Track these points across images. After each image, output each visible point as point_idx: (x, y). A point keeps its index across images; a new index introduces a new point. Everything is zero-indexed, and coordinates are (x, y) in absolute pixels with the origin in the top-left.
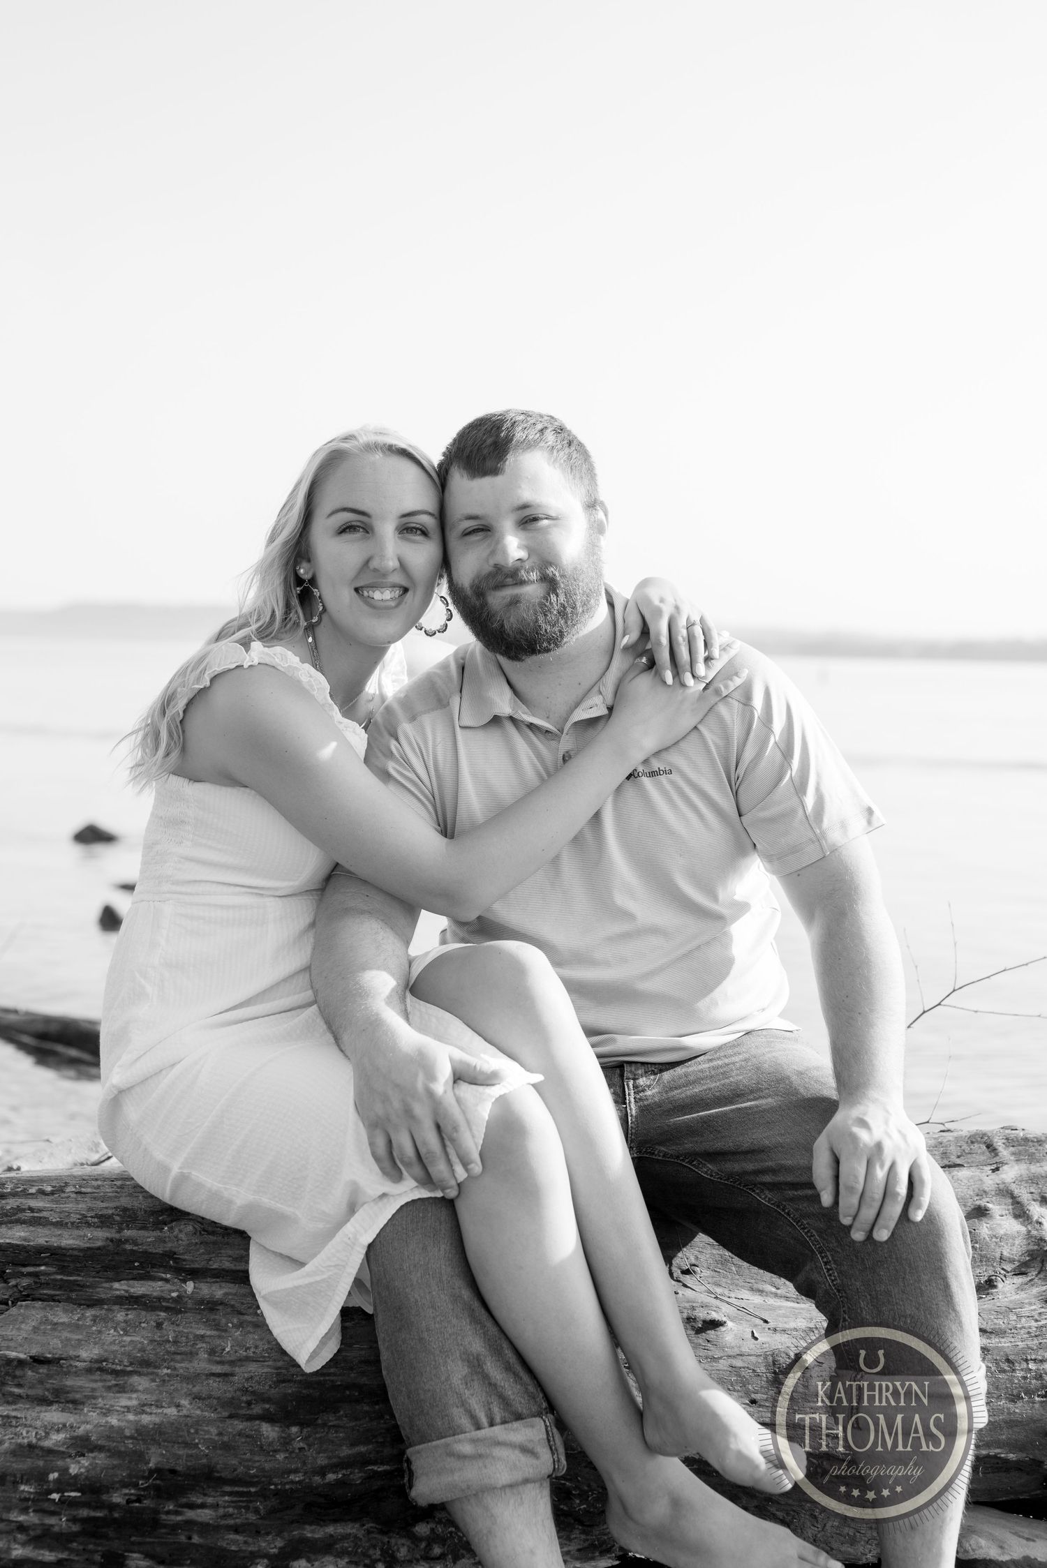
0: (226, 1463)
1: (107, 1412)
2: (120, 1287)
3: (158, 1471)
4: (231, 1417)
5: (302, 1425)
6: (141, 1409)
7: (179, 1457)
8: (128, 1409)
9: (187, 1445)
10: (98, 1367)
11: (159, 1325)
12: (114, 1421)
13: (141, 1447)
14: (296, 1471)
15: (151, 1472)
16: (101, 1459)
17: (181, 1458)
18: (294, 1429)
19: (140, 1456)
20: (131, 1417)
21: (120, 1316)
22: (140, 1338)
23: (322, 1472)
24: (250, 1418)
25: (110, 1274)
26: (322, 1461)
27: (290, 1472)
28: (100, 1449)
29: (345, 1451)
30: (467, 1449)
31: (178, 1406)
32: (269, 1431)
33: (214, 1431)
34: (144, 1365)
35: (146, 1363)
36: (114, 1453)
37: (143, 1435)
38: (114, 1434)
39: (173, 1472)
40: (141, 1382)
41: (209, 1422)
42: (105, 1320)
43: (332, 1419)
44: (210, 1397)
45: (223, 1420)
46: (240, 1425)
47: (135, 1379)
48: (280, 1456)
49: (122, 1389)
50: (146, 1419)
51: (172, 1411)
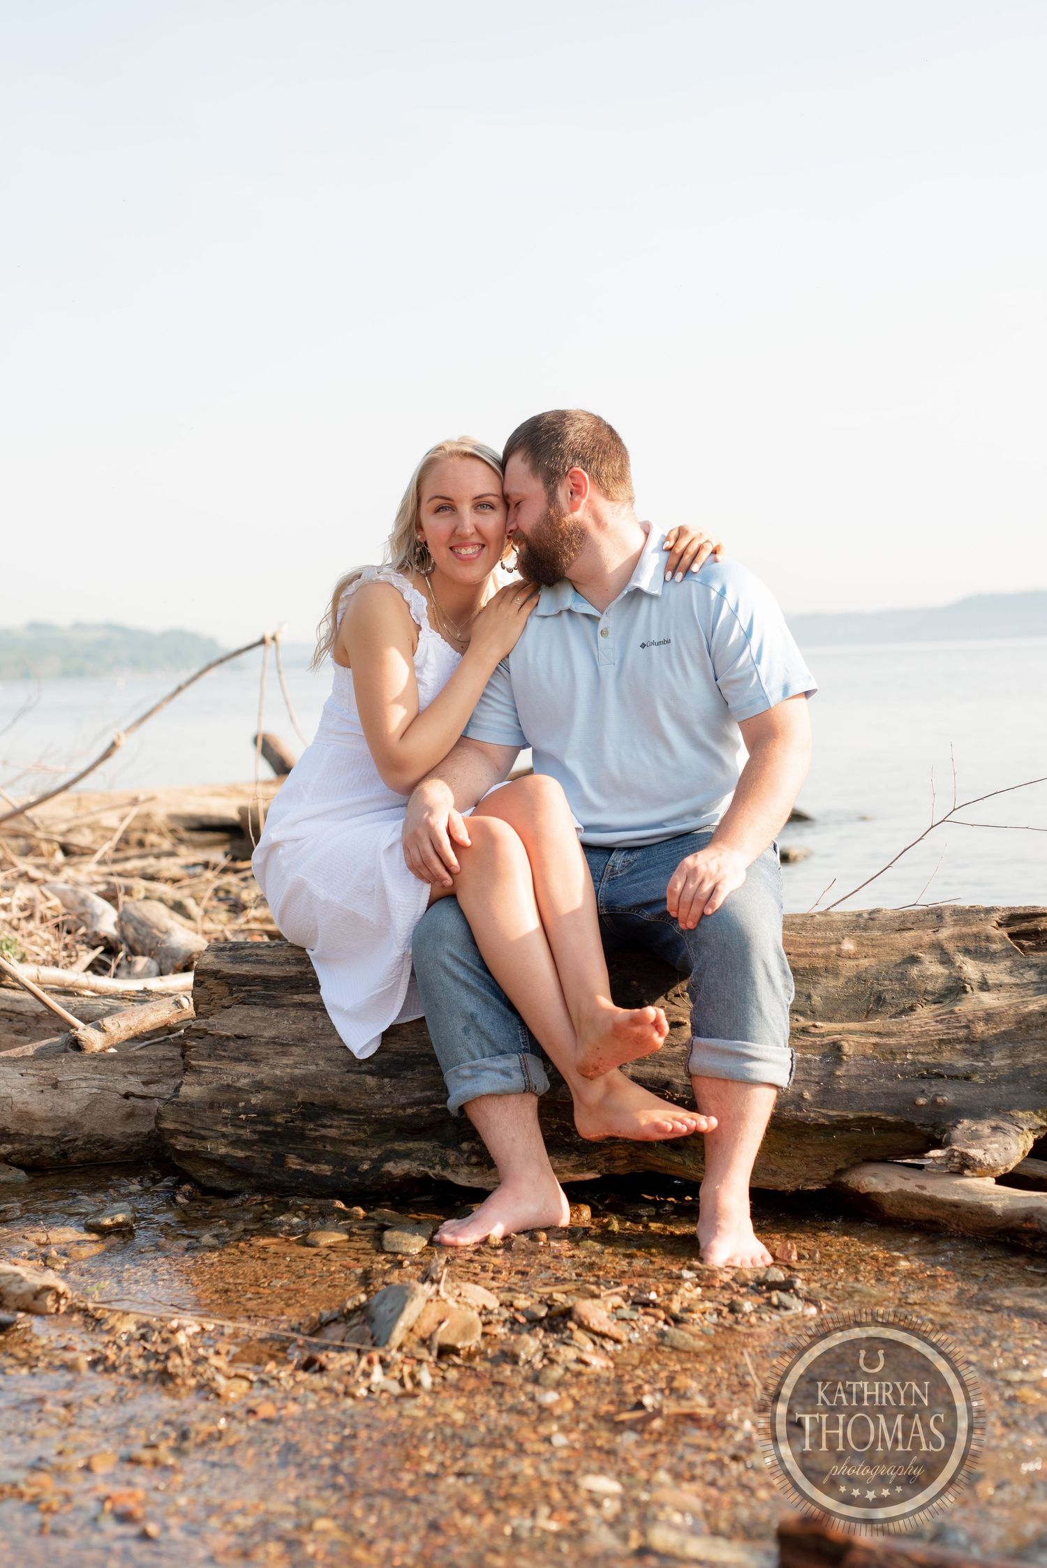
0: (344, 1100)
1: (274, 1067)
2: (297, 998)
3: (303, 1103)
4: (348, 1072)
5: (391, 1077)
6: (294, 1066)
7: (316, 1095)
8: (287, 1066)
9: (320, 1088)
10: (273, 1041)
11: (315, 1019)
12: (278, 1072)
13: (293, 1088)
14: (387, 1106)
15: (299, 1104)
16: (270, 1095)
17: (317, 1096)
18: (386, 1080)
19: (292, 1094)
20: (288, 1070)
21: (293, 1014)
22: (302, 1026)
23: (403, 1107)
24: (360, 1073)
25: (293, 991)
26: (403, 1100)
27: (383, 1107)
28: (268, 1088)
29: (418, 1095)
30: (467, 1072)
31: (317, 1064)
32: (371, 1081)
33: (337, 1079)
34: (301, 1040)
35: (302, 1040)
36: (279, 1092)
37: (294, 1080)
38: (276, 1080)
39: (313, 1104)
40: (296, 1050)
41: (335, 1074)
42: (282, 1015)
43: (409, 1074)
44: (337, 1060)
45: (343, 1073)
46: (353, 1077)
47: (293, 1049)
48: (378, 1097)
49: (284, 1054)
50: (297, 1072)
51: (313, 1067)
